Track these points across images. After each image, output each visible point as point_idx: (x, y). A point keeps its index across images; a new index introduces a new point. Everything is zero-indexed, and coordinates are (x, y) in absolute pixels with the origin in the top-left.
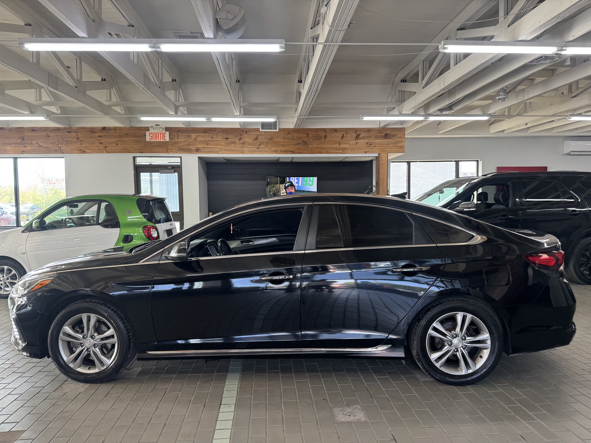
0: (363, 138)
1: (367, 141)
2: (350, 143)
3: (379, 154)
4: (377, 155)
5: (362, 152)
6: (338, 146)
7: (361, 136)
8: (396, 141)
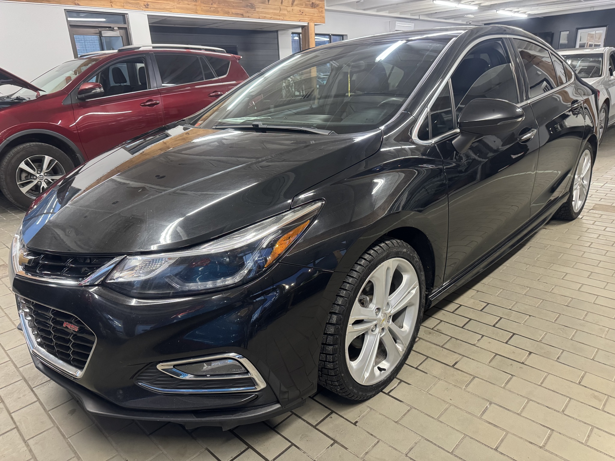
0: (297, 5)
1: (300, 8)
2: (288, 9)
3: (308, 24)
4: (306, 24)
5: (296, 20)
6: (278, 12)
7: (296, 3)
8: (319, 11)
